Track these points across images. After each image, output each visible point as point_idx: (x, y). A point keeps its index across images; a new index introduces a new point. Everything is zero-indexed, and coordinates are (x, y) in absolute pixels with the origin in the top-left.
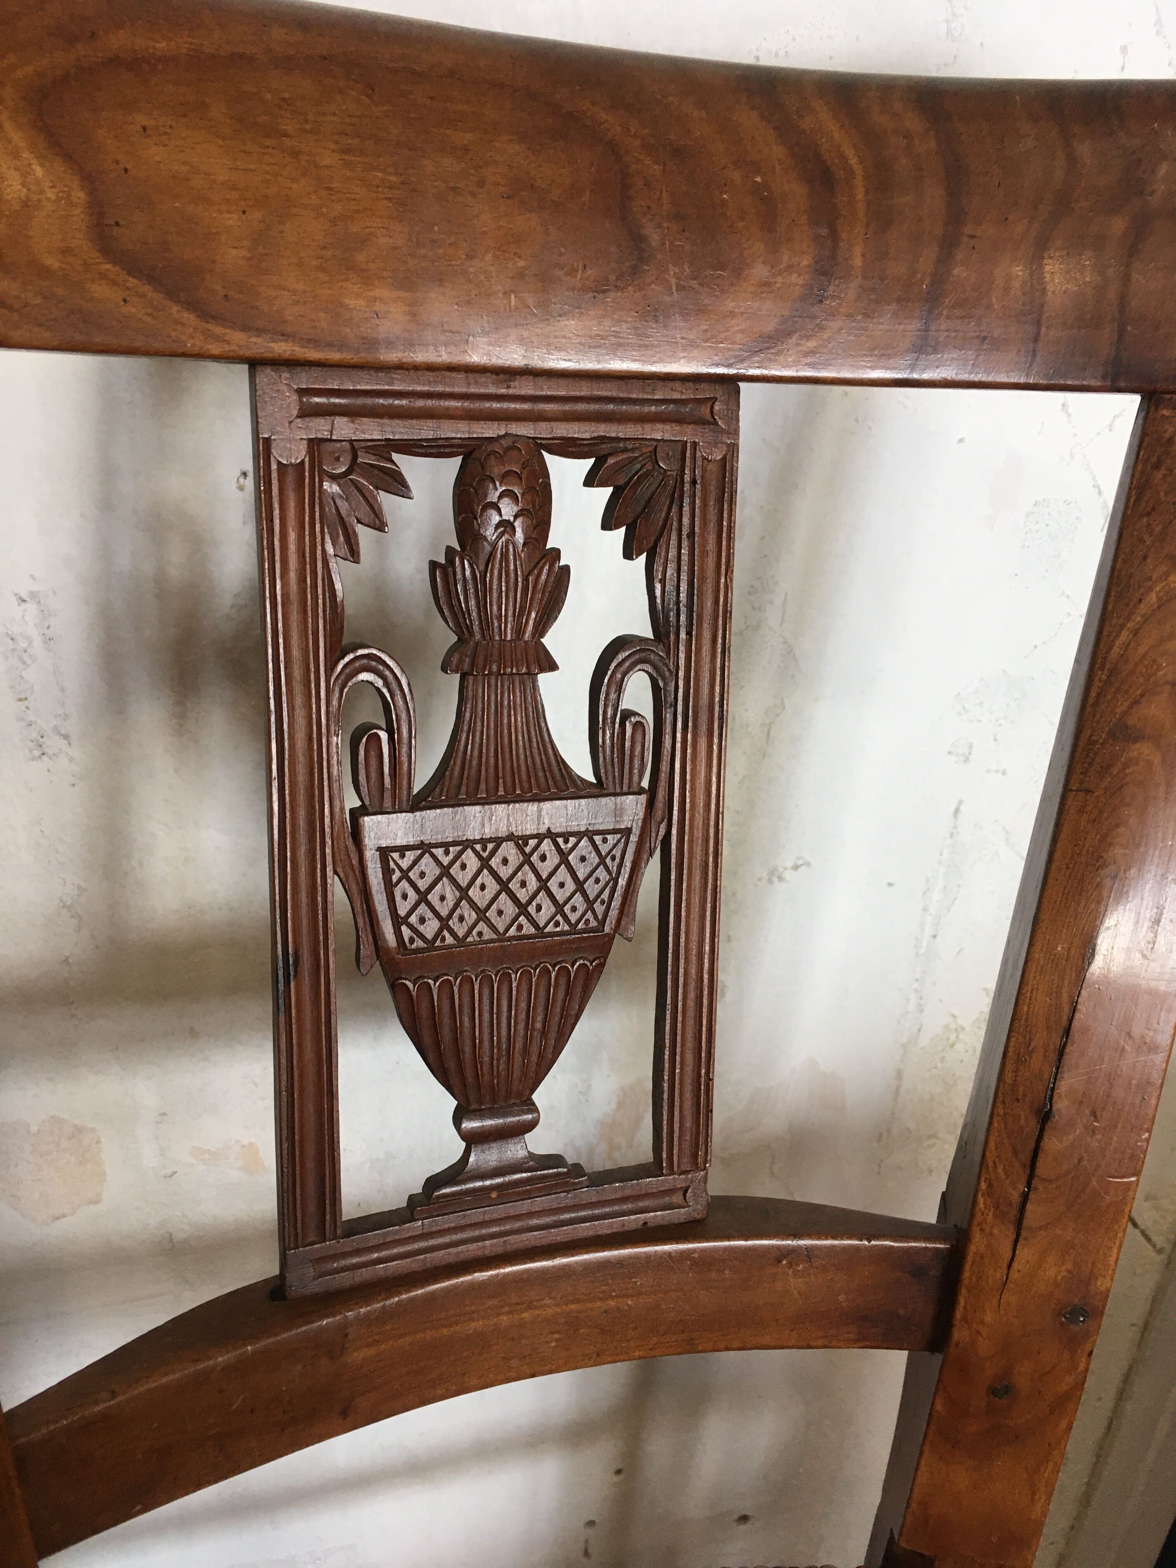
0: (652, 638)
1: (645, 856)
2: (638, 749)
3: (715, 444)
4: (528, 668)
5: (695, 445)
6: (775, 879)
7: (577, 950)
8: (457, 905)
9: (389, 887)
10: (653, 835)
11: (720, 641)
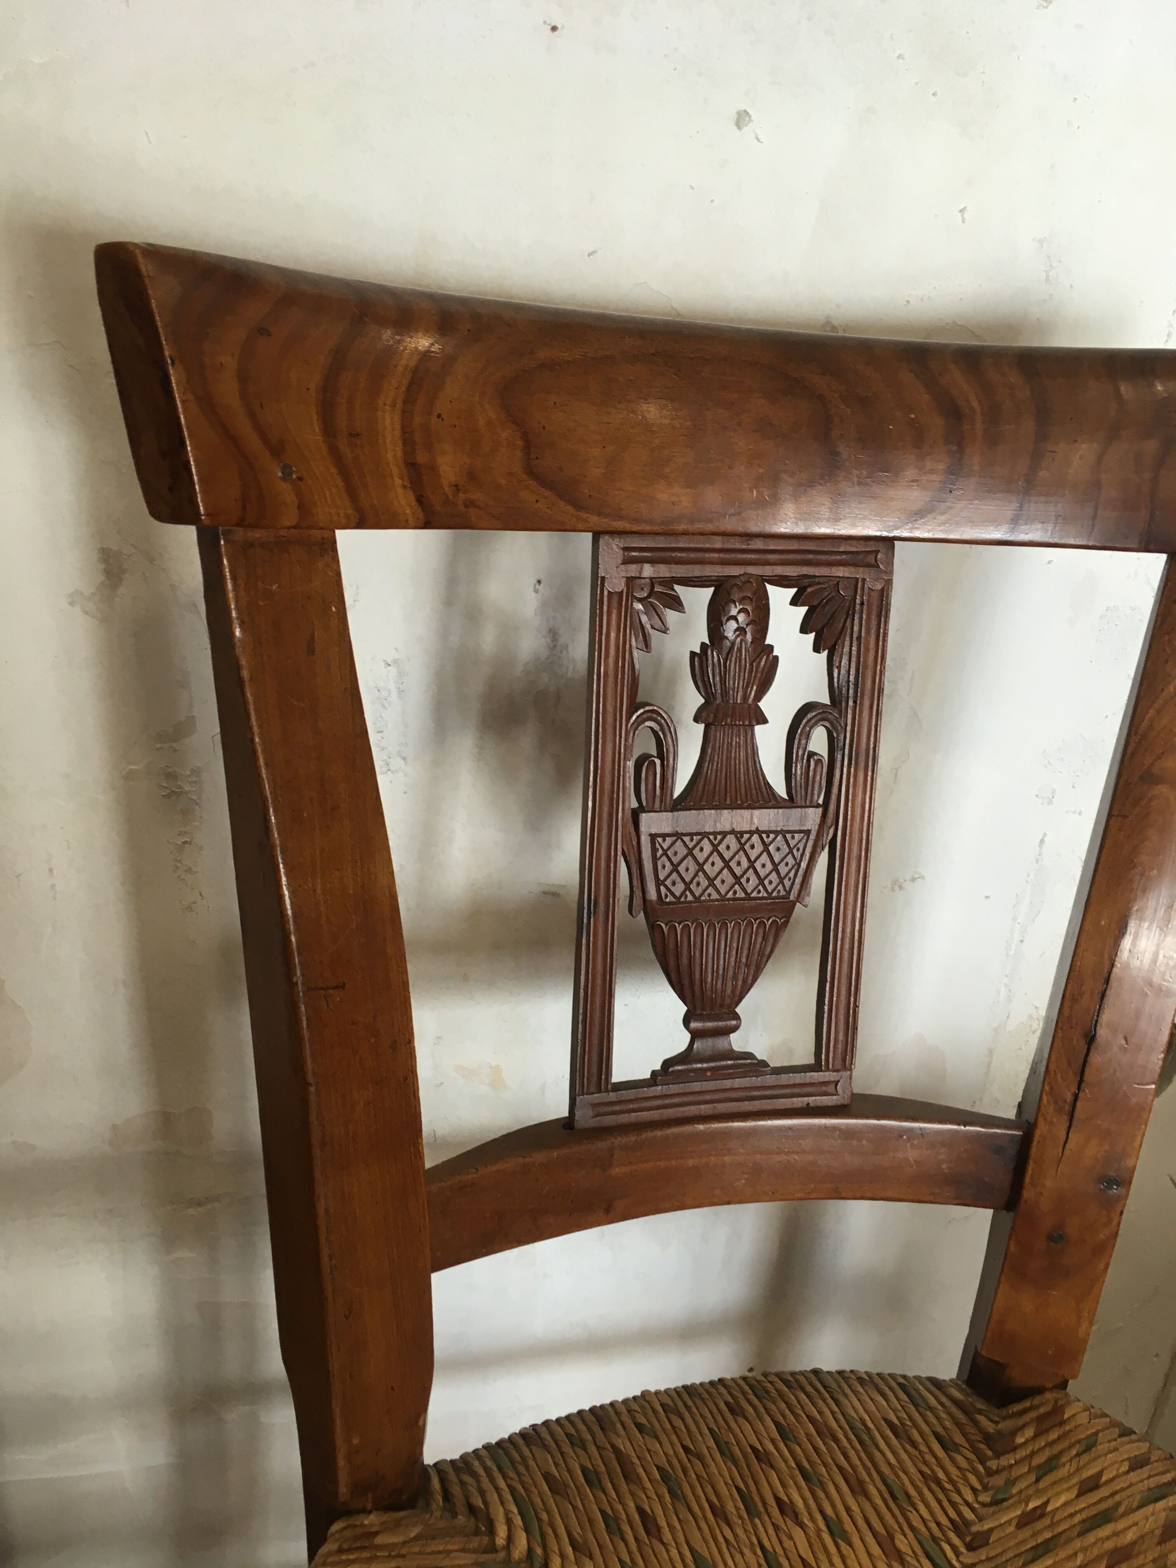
0: (829, 704)
1: (819, 850)
2: (818, 778)
3: (877, 579)
4: (750, 722)
5: (864, 580)
6: (897, 888)
7: (772, 910)
8: (696, 875)
9: (655, 859)
10: (825, 835)
11: (875, 707)
